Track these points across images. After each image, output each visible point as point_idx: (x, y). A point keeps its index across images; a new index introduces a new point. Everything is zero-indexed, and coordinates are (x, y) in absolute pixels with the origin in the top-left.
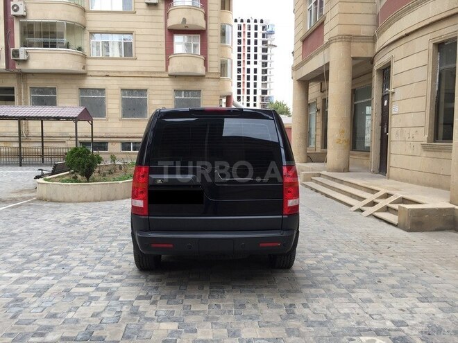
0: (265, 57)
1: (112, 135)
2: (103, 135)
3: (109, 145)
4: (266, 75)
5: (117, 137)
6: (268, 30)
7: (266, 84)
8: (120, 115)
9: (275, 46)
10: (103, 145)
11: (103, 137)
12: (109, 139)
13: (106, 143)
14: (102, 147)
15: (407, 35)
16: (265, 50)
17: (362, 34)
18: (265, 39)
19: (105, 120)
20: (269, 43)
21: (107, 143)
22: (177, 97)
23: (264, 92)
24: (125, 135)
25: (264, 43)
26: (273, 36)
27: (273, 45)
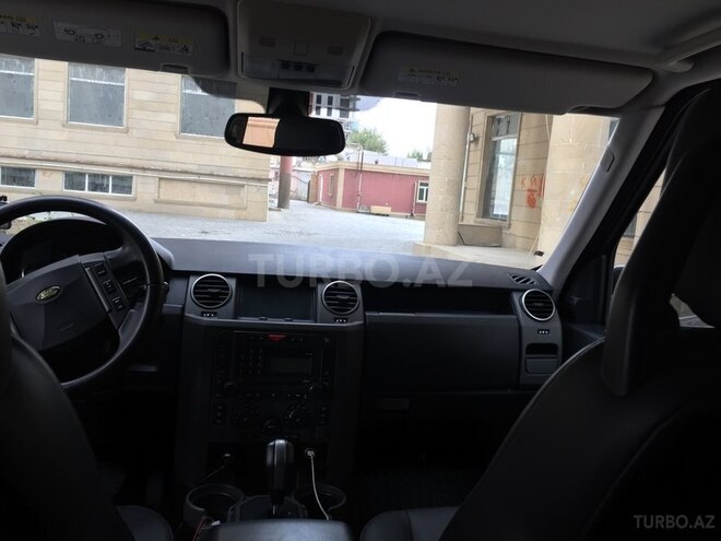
1: (45, 155)
2: (26, 153)
3: (39, 176)
5: (56, 161)
8: (63, 116)
10: (24, 175)
11: (24, 158)
12: (39, 163)
13: (31, 171)
14: (21, 179)
19: (31, 122)
21: (34, 170)
22: (188, 91)
24: (73, 157)
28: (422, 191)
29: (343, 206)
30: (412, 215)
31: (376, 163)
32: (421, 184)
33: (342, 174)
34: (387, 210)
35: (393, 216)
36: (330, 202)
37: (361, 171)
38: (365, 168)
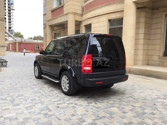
0: (9, 13)
4: (10, 21)
6: (11, 2)
7: (11, 24)
9: (14, 10)
15: (98, 16)
16: (9, 11)
17: (78, 13)
18: (9, 6)
20: (11, 8)
23: (10, 28)
25: (9, 7)
26: (13, 5)
27: (13, 9)
28: (37, 47)
29: (18, 51)
30: (35, 52)
31: (25, 41)
32: (37, 45)
33: (17, 44)
34: (29, 51)
35: (31, 53)
36: (14, 50)
37: (22, 43)
38: (23, 42)
